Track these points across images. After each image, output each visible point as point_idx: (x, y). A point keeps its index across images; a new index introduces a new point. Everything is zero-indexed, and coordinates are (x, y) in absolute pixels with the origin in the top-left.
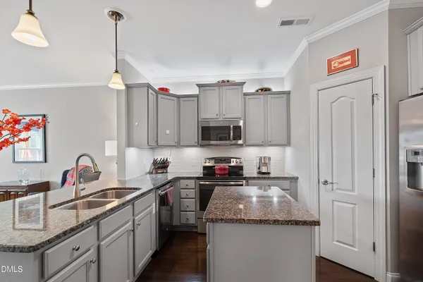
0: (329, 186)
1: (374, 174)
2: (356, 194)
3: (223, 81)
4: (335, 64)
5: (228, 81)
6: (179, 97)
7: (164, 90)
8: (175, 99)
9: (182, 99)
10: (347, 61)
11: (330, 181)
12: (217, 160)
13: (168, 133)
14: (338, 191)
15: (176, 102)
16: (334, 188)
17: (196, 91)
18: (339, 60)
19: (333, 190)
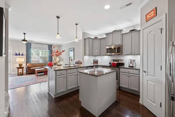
0: (146, 73)
1: (161, 68)
2: (155, 78)
3: (114, 31)
4: (148, 17)
5: (116, 30)
6: (100, 39)
7: (96, 38)
8: (99, 40)
9: (101, 40)
10: (152, 14)
11: (147, 71)
12: (114, 60)
13: (96, 51)
14: (149, 76)
15: (99, 41)
16: (148, 74)
17: (105, 36)
18: (150, 14)
19: (147, 75)
